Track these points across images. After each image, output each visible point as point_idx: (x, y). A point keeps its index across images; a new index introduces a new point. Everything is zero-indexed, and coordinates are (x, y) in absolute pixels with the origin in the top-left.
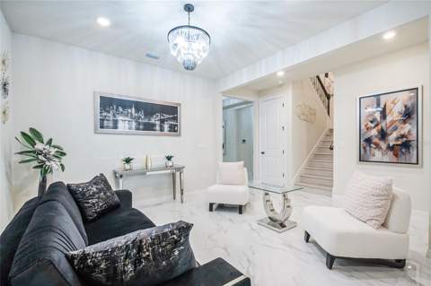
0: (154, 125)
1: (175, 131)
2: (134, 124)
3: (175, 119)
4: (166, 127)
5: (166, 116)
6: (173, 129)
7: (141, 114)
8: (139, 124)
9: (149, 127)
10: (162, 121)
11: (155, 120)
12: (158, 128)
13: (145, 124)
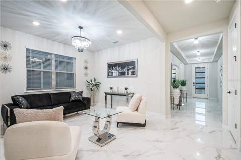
0: (124, 72)
1: (134, 75)
2: (118, 73)
3: (134, 68)
4: (130, 73)
5: (130, 67)
6: (133, 73)
7: (120, 68)
8: (119, 73)
9: (123, 74)
10: (128, 70)
11: (125, 70)
12: (126, 74)
13: (121, 72)
